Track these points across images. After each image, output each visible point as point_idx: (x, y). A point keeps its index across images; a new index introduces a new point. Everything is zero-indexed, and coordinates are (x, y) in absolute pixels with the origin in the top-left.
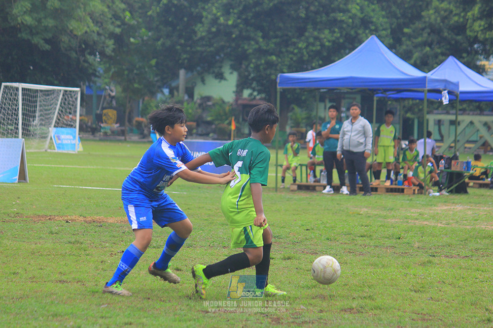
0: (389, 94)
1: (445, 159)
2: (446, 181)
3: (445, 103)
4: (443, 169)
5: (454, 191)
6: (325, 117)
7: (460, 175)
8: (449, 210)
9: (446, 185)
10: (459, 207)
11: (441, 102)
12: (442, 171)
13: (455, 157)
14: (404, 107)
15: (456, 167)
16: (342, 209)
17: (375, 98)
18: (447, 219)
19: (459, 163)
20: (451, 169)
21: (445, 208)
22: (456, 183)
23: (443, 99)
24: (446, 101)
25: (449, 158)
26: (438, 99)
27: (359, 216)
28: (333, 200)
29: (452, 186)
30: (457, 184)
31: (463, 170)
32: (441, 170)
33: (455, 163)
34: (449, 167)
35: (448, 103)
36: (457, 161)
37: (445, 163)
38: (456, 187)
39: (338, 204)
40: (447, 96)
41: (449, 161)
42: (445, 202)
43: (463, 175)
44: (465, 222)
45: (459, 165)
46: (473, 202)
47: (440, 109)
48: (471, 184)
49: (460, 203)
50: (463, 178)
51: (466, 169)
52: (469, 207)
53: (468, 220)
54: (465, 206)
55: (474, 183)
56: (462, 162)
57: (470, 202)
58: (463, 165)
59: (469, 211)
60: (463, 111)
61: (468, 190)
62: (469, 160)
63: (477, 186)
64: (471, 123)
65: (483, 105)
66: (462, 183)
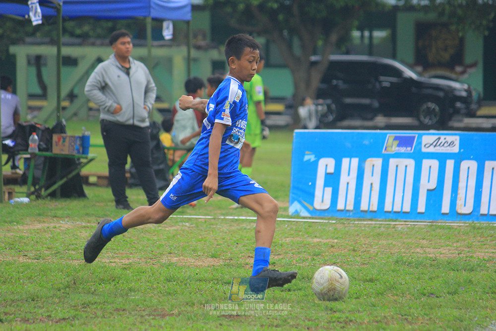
1: (40, 132)
2: (43, 172)
3: (35, 23)
4: (37, 151)
5: (58, 193)
7: (69, 163)
8: (45, 231)
9: (42, 182)
10: (65, 225)
11: (30, 21)
12: (34, 155)
13: (60, 128)
15: (61, 148)
18: (39, 247)
19: (67, 140)
20: (52, 151)
21: (39, 226)
22: (62, 178)
23: (31, 14)
24: (36, 19)
25: (48, 129)
26: (24, 16)
29: (55, 183)
30: (65, 180)
31: (75, 153)
32: (31, 154)
33: (59, 139)
34: (49, 148)
35: (40, 22)
36: (63, 135)
37: (41, 140)
38: (62, 186)
40: (39, 10)
41: (47, 135)
42: (39, 215)
43: (77, 162)
44: (73, 252)
45: (67, 144)
46: (93, 214)
47: (38, 34)
48: (93, 179)
49: (66, 217)
50: (76, 168)
51: (81, 151)
52: (84, 224)
53: (80, 248)
54: (78, 221)
55: (99, 177)
56: (72, 137)
57: (87, 214)
58: (73, 144)
59: (83, 231)
60: (83, 39)
61: (87, 190)
62: (87, 133)
63: (105, 182)
64: (100, 60)
65: (121, 26)
66: (73, 177)
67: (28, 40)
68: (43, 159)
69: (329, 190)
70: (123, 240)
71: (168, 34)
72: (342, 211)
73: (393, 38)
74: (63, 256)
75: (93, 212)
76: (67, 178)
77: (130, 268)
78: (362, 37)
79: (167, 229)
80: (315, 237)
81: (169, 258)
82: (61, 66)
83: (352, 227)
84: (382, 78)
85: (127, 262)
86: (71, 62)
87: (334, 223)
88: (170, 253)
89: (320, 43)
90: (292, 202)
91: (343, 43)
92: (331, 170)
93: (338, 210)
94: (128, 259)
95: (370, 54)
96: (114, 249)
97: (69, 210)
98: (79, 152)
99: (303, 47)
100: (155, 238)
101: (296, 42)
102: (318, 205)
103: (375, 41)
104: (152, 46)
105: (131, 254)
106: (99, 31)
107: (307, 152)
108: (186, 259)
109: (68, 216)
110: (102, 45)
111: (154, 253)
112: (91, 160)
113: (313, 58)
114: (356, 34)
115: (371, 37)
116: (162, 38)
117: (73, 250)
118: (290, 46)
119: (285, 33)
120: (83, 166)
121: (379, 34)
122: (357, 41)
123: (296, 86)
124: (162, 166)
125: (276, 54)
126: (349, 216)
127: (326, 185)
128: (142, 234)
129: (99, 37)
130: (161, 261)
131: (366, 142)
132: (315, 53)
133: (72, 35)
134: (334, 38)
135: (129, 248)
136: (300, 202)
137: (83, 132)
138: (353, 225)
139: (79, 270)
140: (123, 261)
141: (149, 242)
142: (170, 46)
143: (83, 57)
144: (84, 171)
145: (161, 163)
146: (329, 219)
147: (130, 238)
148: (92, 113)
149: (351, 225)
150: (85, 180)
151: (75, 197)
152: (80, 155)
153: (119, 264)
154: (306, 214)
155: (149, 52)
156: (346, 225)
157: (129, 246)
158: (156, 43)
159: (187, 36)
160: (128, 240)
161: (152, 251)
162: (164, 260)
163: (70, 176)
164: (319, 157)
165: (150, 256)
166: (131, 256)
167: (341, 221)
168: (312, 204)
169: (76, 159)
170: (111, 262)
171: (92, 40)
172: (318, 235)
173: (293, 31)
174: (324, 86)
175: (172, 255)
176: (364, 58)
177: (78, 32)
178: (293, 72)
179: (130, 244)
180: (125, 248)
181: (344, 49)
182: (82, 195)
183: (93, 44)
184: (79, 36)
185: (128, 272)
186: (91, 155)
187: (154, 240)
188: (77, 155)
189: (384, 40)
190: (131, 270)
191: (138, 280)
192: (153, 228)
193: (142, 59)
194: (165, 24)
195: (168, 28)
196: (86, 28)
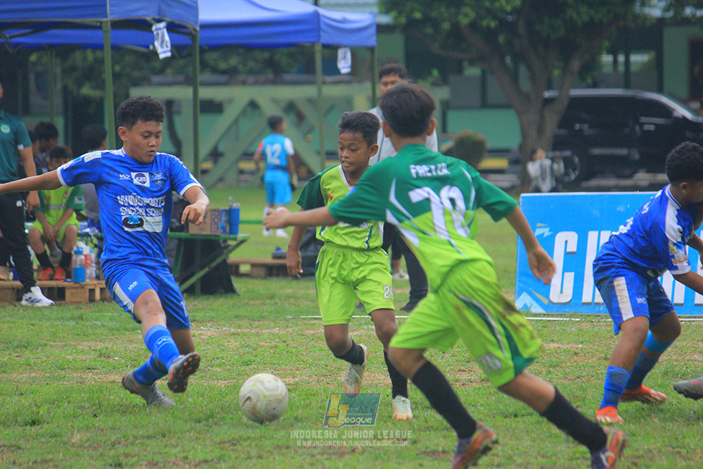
2: (177, 259)
3: (162, 56)
5: (198, 288)
10: (207, 331)
11: (155, 53)
14: (73, 68)
19: (209, 214)
20: (188, 232)
22: (202, 268)
23: (157, 44)
26: (148, 47)
29: (192, 275)
30: (207, 269)
31: (219, 232)
34: (184, 227)
35: (170, 54)
38: (202, 279)
40: (168, 38)
43: (223, 245)
44: (218, 369)
45: (208, 220)
46: (245, 316)
47: (169, 71)
48: (244, 268)
49: (209, 321)
50: (221, 253)
51: (228, 230)
52: (233, 330)
53: (227, 363)
54: (225, 326)
55: (254, 265)
56: (215, 210)
57: (237, 317)
58: (216, 220)
59: (232, 339)
60: (230, 76)
61: (237, 283)
62: (235, 205)
63: (262, 272)
64: (253, 105)
65: (281, 57)
66: (218, 266)
67: (155, 79)
68: (176, 242)
69: (570, 276)
70: (287, 350)
71: (344, 66)
72: (589, 304)
73: (659, 63)
74: (204, 374)
75: (245, 314)
76: (209, 267)
77: (296, 390)
78: (615, 62)
80: (552, 341)
82: (199, 114)
83: (603, 326)
84: (643, 119)
86: (213, 107)
87: (578, 321)
89: (556, 73)
90: (520, 294)
91: (589, 72)
92: (573, 247)
93: (584, 304)
94: (294, 378)
95: (627, 86)
96: (275, 364)
97: (212, 311)
98: (225, 232)
99: (533, 78)
101: (523, 72)
102: (555, 296)
103: (633, 68)
104: (324, 83)
105: (298, 370)
106: (251, 64)
107: (538, 225)
108: (373, 375)
109: (211, 320)
110: (256, 83)
111: (329, 368)
112: (242, 242)
113: (547, 94)
114: (607, 59)
115: (627, 62)
116: (337, 72)
117: (219, 366)
118: (515, 79)
119: (508, 60)
120: (231, 251)
121: (639, 59)
122: (608, 69)
123: (524, 134)
125: (496, 89)
126: (599, 311)
127: (566, 269)
128: (313, 342)
129: (251, 72)
130: (339, 378)
131: (621, 208)
132: (549, 87)
133: (215, 70)
134: (576, 65)
135: (295, 362)
136: (530, 293)
137: (230, 204)
138: (605, 324)
139: (227, 394)
141: (323, 352)
142: (348, 82)
143: (231, 101)
144: (233, 257)
146: (571, 316)
147: (296, 348)
148: (243, 177)
149: (602, 324)
150: (235, 269)
151: (221, 293)
152: (227, 236)
154: (540, 310)
155: (320, 91)
156: (595, 323)
157: (294, 359)
158: (328, 79)
159: (371, 68)
160: (294, 350)
161: (327, 366)
163: (213, 265)
164: (555, 231)
165: (324, 372)
166: (297, 372)
167: (589, 319)
168: (547, 296)
169: (221, 241)
171: (241, 77)
172: (556, 338)
173: (518, 57)
174: (563, 132)
176: (618, 92)
177: (223, 66)
178: (519, 114)
179: (297, 356)
180: (289, 362)
181: (589, 81)
182: (230, 290)
183: (244, 83)
184: (224, 72)
185: (293, 395)
186: (241, 236)
188: (223, 236)
189: (645, 66)
190: (297, 392)
191: (307, 406)
193: (310, 101)
194: (340, 53)
195: (344, 58)
196: (234, 61)
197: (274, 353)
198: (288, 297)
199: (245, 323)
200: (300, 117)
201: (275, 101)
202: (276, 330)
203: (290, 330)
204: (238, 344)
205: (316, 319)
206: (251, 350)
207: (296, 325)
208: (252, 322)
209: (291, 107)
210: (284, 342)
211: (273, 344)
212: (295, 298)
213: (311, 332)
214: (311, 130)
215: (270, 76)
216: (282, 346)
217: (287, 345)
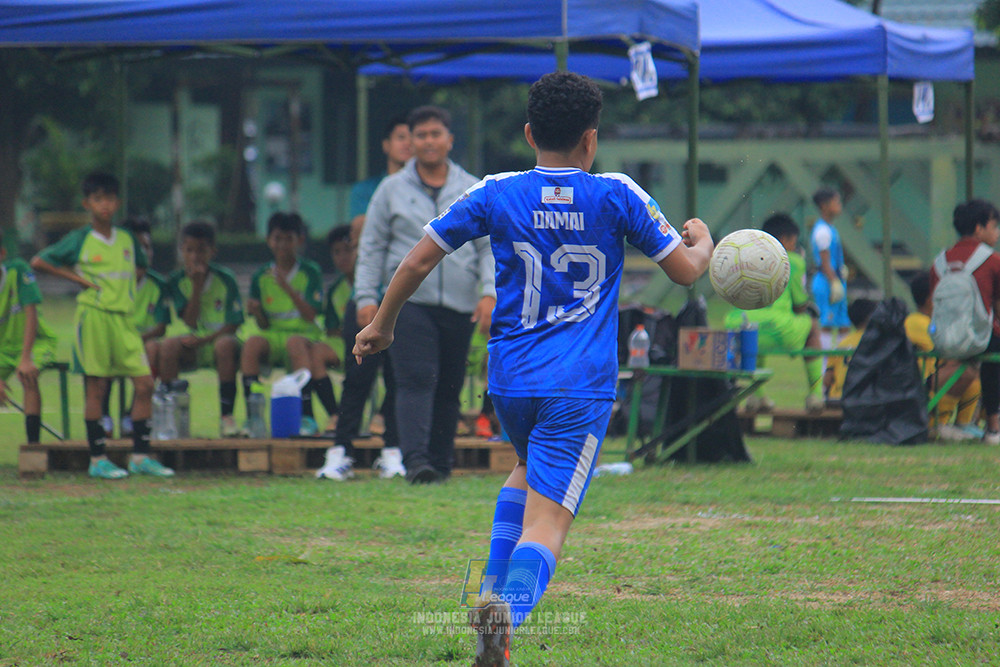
0: (415, 65)
1: (653, 325)
2: (659, 408)
3: (642, 95)
4: (645, 364)
5: (692, 453)
6: (176, 166)
7: (712, 389)
8: (666, 534)
9: (658, 431)
10: (707, 520)
11: (630, 90)
12: (639, 373)
13: (693, 316)
14: (500, 113)
15: (696, 357)
16: (225, 543)
17: (362, 83)
18: (656, 569)
19: (710, 339)
20: (676, 363)
21: (653, 523)
22: (699, 421)
23: (635, 76)
24: (645, 87)
25: (668, 317)
26: (617, 80)
27: (294, 571)
28: (193, 508)
29: (684, 432)
30: (704, 425)
31: (725, 367)
32: (636, 371)
33: (692, 339)
34: (671, 358)
35: (654, 92)
36: (701, 330)
37: (654, 339)
38: (700, 437)
39: (209, 524)
40: (651, 67)
41: (667, 330)
42: (653, 499)
43: (730, 387)
44: (728, 579)
45: (709, 346)
46: (766, 498)
47: (646, 118)
48: (763, 422)
49: (711, 504)
50: (728, 400)
51: (738, 363)
52: (747, 519)
53: (741, 569)
54: (735, 512)
55: (778, 418)
56: (719, 333)
57: (753, 498)
58: (721, 348)
59: (747, 533)
60: (739, 126)
61: (751, 446)
63: (791, 428)
64: (774, 171)
65: (819, 95)
66: (723, 418)
67: (624, 129)
70: (833, 552)
71: (923, 111)
74: (707, 586)
75: (766, 494)
76: (710, 421)
77: (851, 613)
79: (926, 528)
81: (934, 591)
82: (697, 184)
85: (843, 600)
86: (713, 174)
88: (936, 581)
94: (845, 594)
96: (815, 573)
97: (715, 488)
98: (733, 366)
100: (902, 548)
104: (890, 136)
105: (851, 582)
106: (773, 106)
108: (970, 593)
109: (713, 502)
110: (780, 136)
111: (900, 581)
112: (761, 382)
116: (913, 118)
117: (728, 574)
120: (742, 396)
124: (910, 394)
128: (873, 540)
129: (773, 119)
130: (918, 597)
133: (715, 115)
135: (846, 571)
140: (835, 598)
141: (889, 556)
142: (925, 136)
143: (739, 164)
145: (909, 387)
147: (847, 548)
150: (747, 424)
151: (728, 461)
152: (736, 372)
153: (825, 604)
155: (884, 149)
157: (845, 565)
158: (893, 131)
159: (962, 114)
160: (844, 551)
161: (896, 577)
162: (924, 595)
163: (717, 416)
165: (893, 587)
166: (851, 586)
169: (727, 381)
170: (809, 600)
171: (756, 127)
175: (939, 584)
177: (728, 108)
179: (848, 561)
180: (838, 570)
182: (740, 456)
183: (761, 136)
184: (729, 119)
185: (847, 621)
186: (759, 372)
187: (899, 553)
188: (731, 373)
190: (853, 617)
191: (870, 639)
192: (895, 527)
193: (863, 165)
194: (918, 90)
195: (924, 97)
196: (745, 102)
197: (814, 555)
198: (832, 469)
199: (766, 507)
200: (847, 190)
201: (807, 165)
202: (815, 520)
203: (836, 520)
204: (756, 540)
205: (877, 503)
206: (777, 550)
207: (846, 513)
208: (778, 507)
209: (832, 173)
210: (829, 538)
211: (811, 541)
212: (843, 469)
213: (871, 524)
214: (864, 209)
215: (801, 124)
216: (825, 545)
217: (834, 544)
